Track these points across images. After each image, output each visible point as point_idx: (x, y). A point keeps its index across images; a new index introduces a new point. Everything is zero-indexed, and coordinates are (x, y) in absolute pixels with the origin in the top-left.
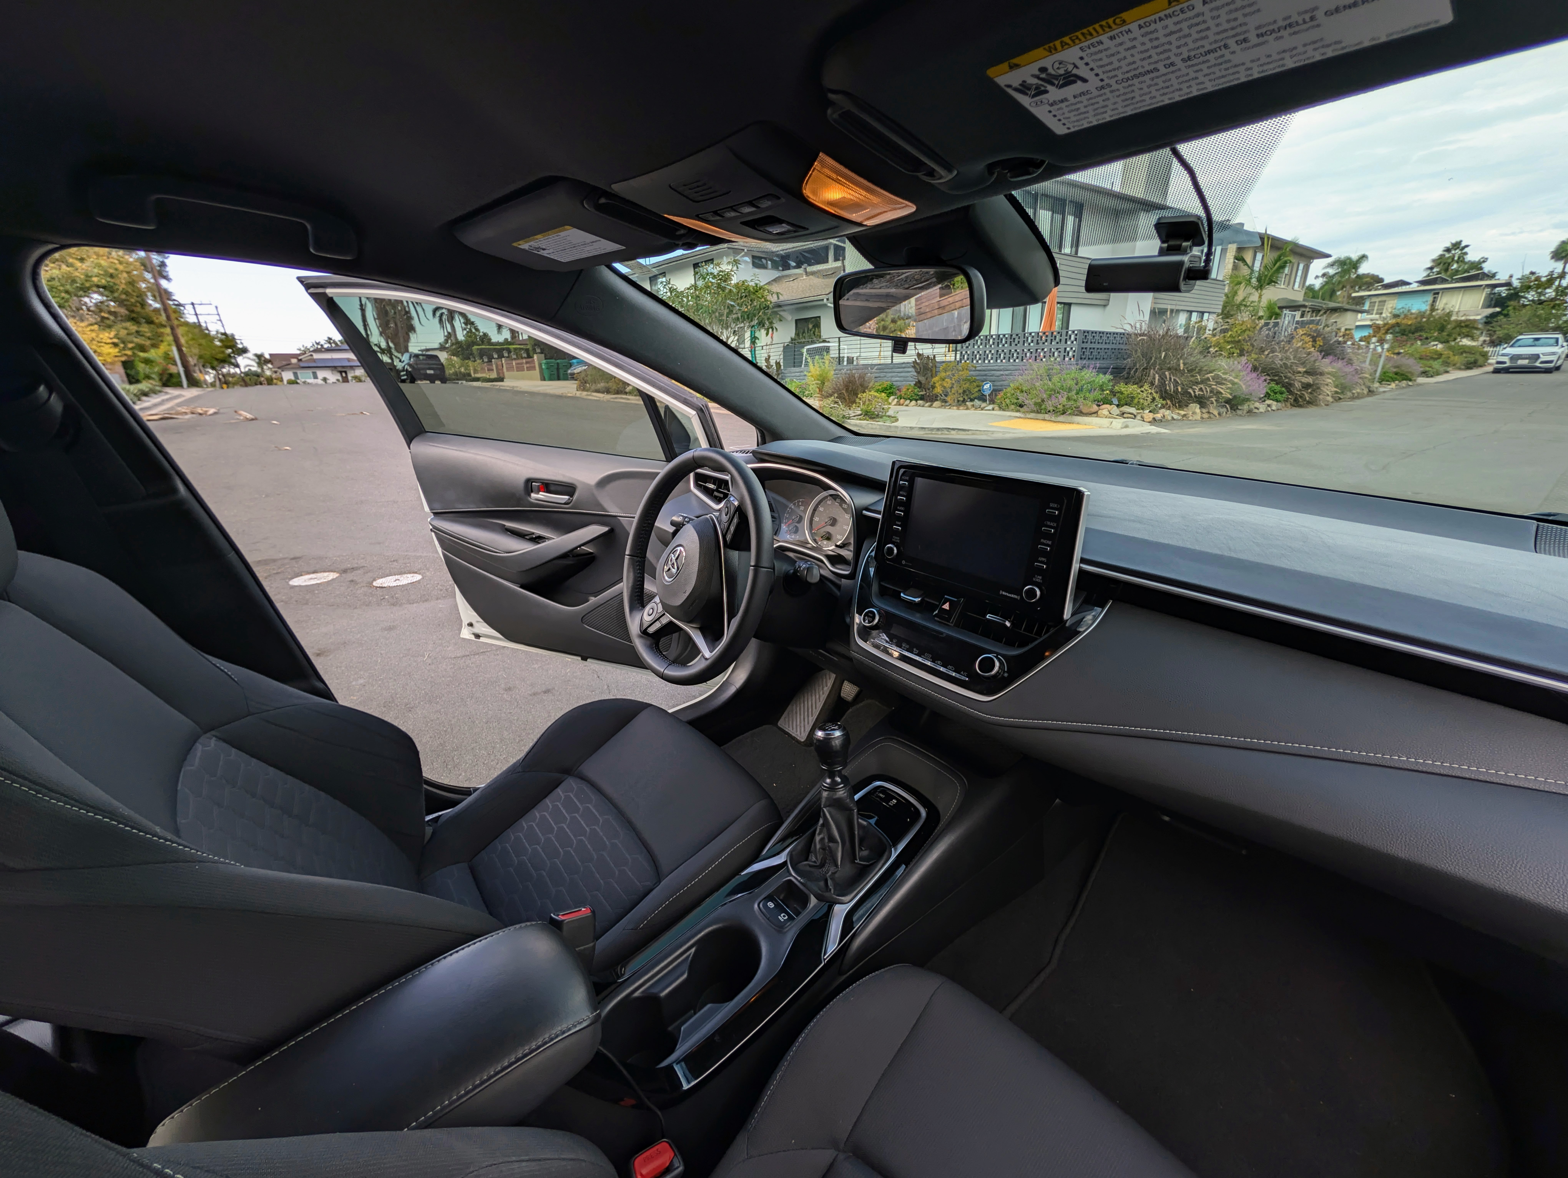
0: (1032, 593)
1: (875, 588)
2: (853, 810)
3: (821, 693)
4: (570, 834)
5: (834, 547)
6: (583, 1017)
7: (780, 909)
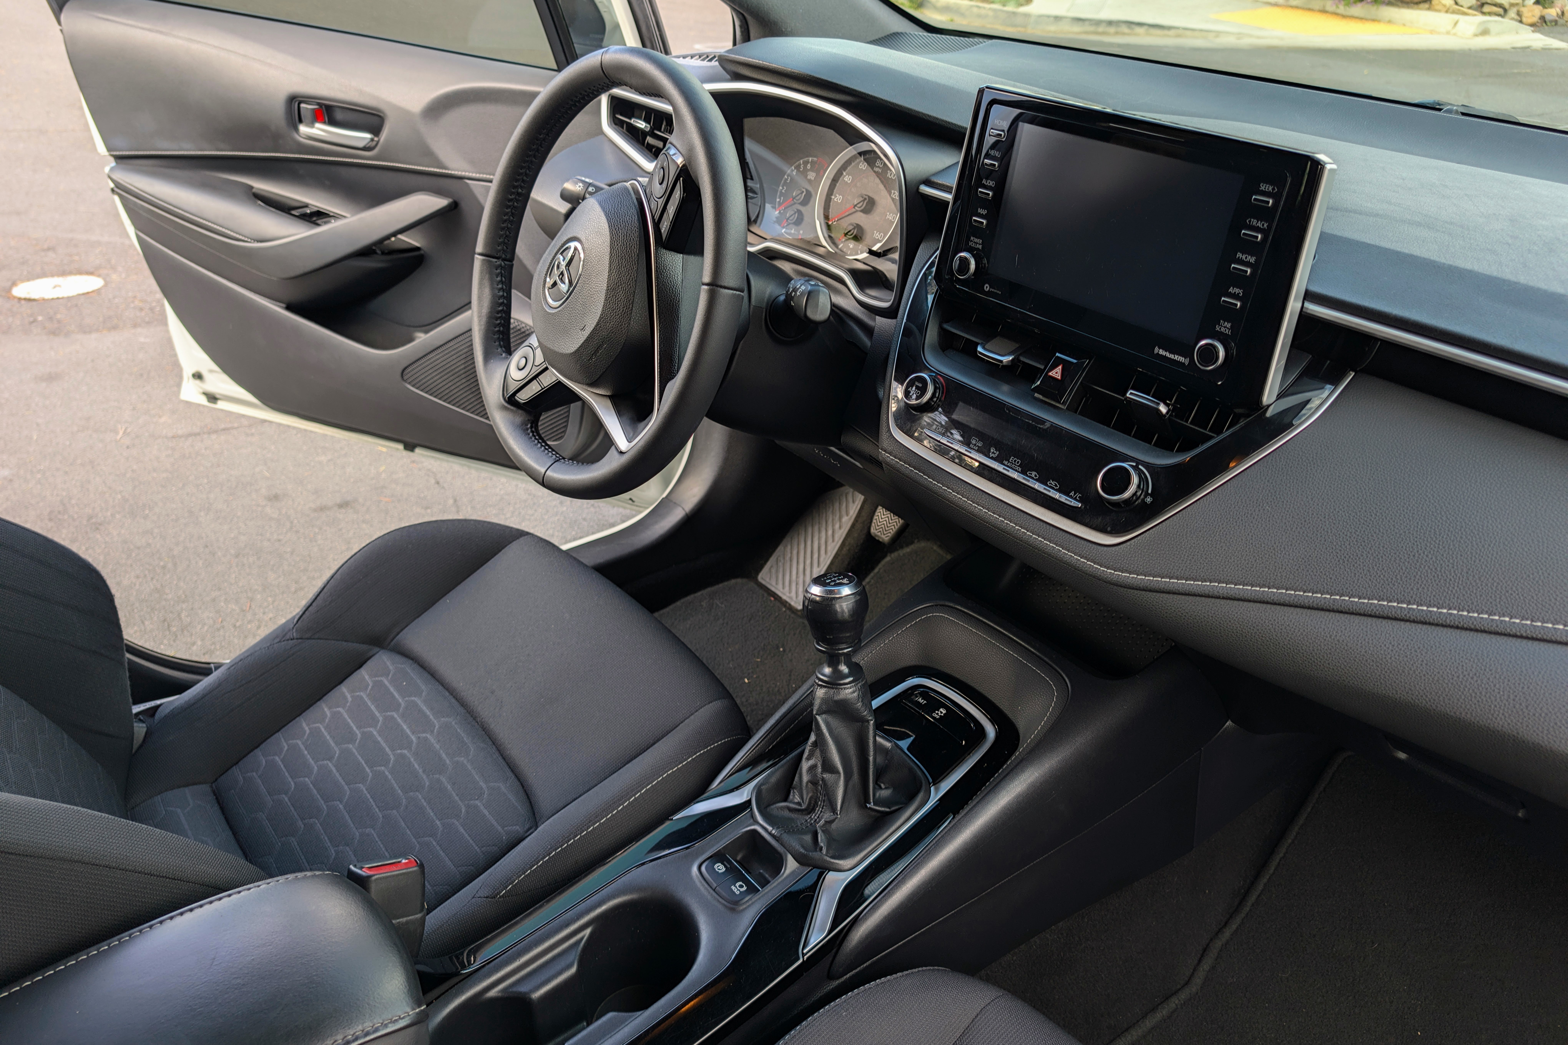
0: (1209, 354)
1: (932, 334)
2: (868, 721)
3: (837, 526)
4: (384, 745)
5: (865, 255)
6: (399, 1013)
7: (734, 874)
